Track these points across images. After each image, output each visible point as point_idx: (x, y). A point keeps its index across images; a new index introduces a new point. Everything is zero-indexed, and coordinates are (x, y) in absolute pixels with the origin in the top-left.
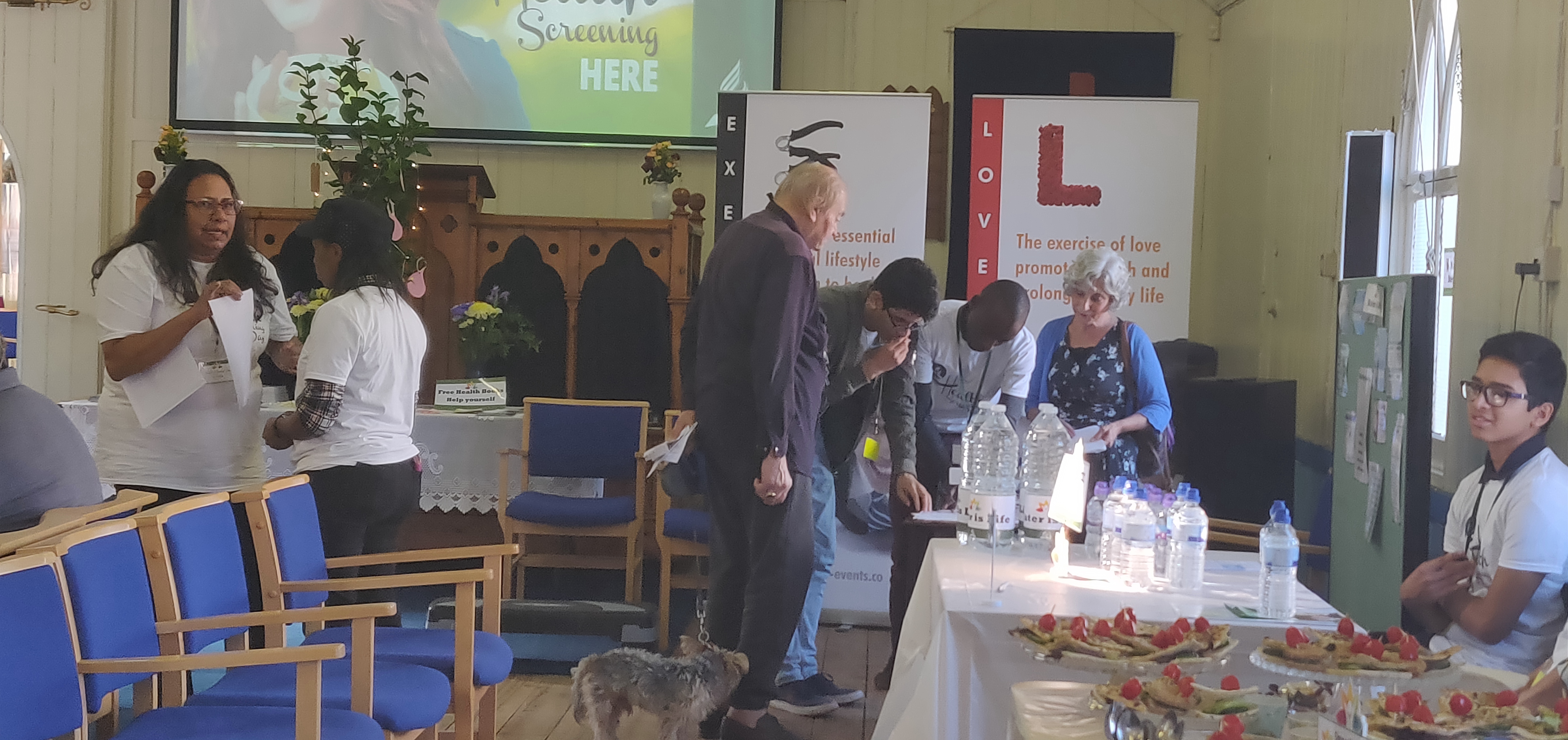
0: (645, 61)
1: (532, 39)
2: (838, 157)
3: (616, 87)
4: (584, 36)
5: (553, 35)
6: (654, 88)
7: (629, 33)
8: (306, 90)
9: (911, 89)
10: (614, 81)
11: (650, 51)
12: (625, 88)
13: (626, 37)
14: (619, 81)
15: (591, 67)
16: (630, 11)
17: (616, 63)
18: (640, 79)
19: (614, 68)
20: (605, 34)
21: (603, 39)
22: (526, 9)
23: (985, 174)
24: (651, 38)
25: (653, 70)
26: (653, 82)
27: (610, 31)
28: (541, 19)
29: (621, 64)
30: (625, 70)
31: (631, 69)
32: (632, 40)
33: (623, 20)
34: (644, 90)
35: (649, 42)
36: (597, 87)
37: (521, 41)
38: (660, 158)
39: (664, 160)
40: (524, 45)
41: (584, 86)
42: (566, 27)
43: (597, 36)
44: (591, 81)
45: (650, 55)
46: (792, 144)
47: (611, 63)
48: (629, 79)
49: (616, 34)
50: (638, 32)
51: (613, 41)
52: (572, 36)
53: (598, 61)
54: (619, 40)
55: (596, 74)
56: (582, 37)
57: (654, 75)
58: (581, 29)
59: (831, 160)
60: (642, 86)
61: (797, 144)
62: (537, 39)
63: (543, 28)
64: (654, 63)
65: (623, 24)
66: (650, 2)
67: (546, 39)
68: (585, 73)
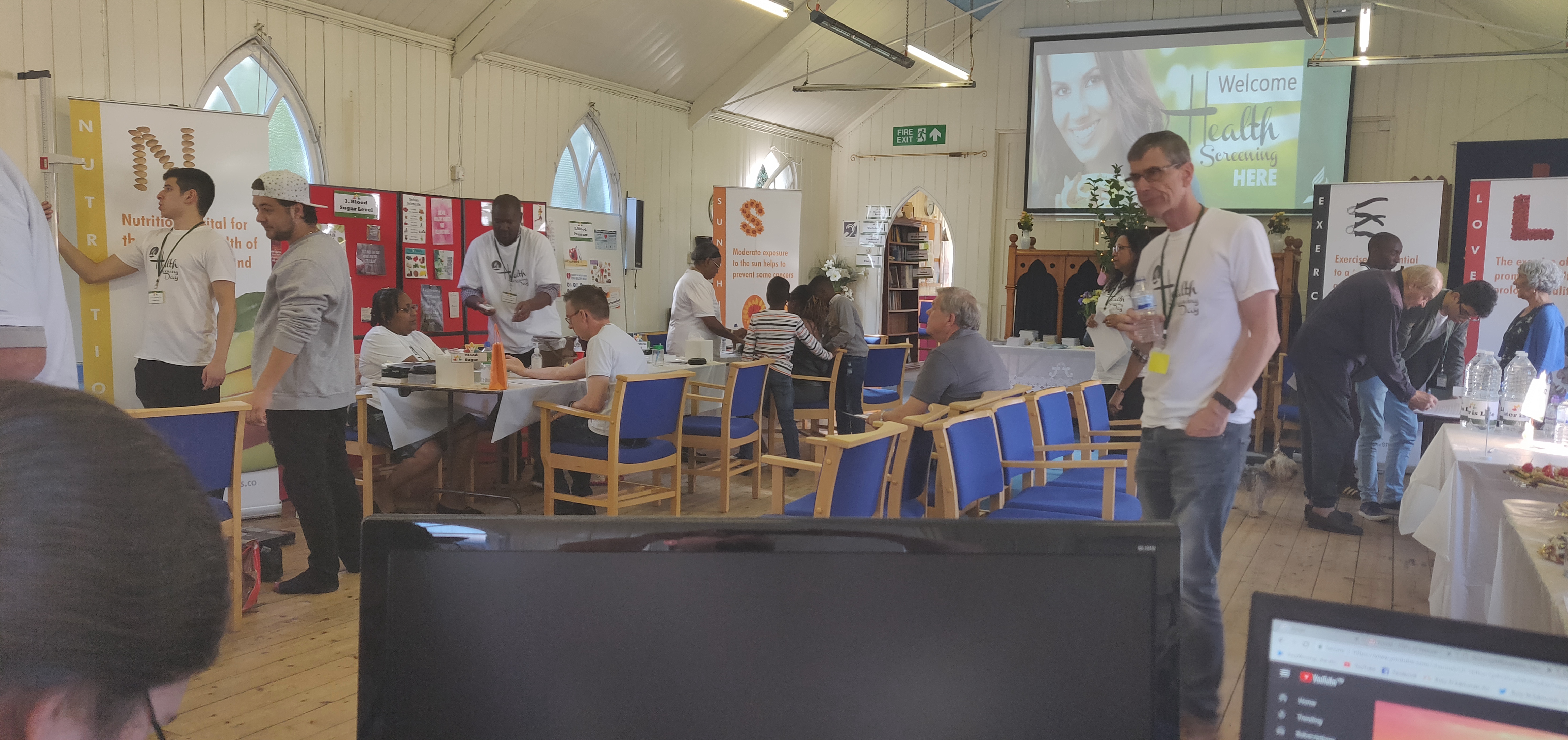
0: (1270, 170)
1: (1208, 161)
2: (1384, 217)
3: (1253, 184)
5: (1220, 158)
6: (1275, 184)
7: (1261, 155)
9: (1430, 178)
10: (1252, 181)
11: (1273, 164)
12: (1258, 184)
13: (1260, 157)
14: (1254, 181)
15: (1240, 174)
16: (1262, 143)
17: (1254, 171)
18: (1267, 179)
19: (1253, 174)
20: (1248, 156)
21: (1247, 159)
22: (1205, 146)
23: (1477, 224)
24: (1274, 156)
25: (1274, 174)
26: (1274, 180)
27: (1251, 155)
28: (1213, 150)
29: (1256, 171)
30: (1258, 175)
31: (1262, 174)
32: (1262, 159)
33: (1258, 149)
34: (1269, 185)
35: (1272, 159)
36: (1242, 184)
38: (1278, 220)
39: (1281, 222)
40: (1203, 164)
41: (1235, 184)
42: (1227, 154)
43: (1243, 158)
44: (1239, 181)
45: (1273, 166)
46: (1357, 210)
47: (1250, 172)
48: (1260, 180)
49: (1254, 156)
50: (1266, 154)
51: (1252, 160)
52: (1230, 158)
53: (1243, 171)
54: (1256, 159)
55: (1242, 178)
56: (1235, 159)
57: (1275, 177)
58: (1235, 154)
59: (1380, 219)
60: (1267, 183)
62: (1211, 161)
63: (1214, 155)
64: (1275, 170)
65: (1258, 151)
66: (1273, 138)
67: (1215, 160)
68: (1236, 177)
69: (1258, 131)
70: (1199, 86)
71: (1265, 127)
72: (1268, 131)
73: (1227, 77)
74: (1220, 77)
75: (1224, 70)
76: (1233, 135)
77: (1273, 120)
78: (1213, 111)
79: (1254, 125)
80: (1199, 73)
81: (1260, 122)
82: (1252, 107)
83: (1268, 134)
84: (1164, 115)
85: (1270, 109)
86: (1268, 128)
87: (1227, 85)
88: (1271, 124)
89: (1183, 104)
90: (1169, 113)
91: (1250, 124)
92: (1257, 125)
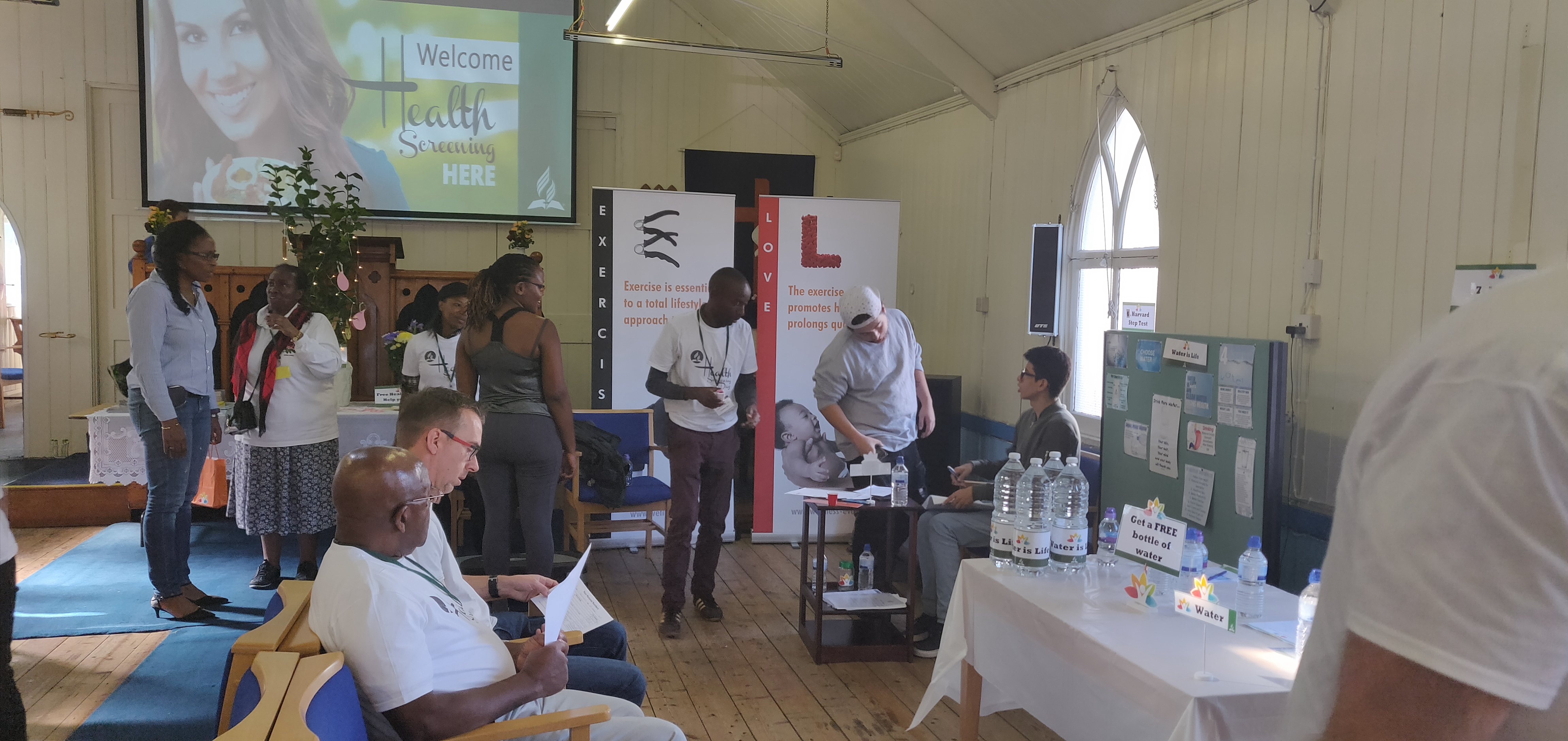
0: (486, 166)
1: (409, 151)
2: (676, 235)
3: (467, 183)
4: (445, 149)
5: (424, 148)
6: (493, 184)
7: (476, 147)
8: (275, 184)
9: (659, 187)
10: (466, 178)
11: (490, 159)
12: (474, 183)
13: (473, 150)
14: (469, 178)
15: (450, 169)
16: (475, 134)
17: (467, 167)
18: (483, 177)
19: (466, 170)
20: (459, 148)
21: (458, 151)
22: (404, 131)
23: (768, 247)
24: (490, 151)
25: (492, 171)
26: (492, 179)
27: (462, 146)
28: (415, 137)
29: (470, 167)
30: (473, 171)
31: (477, 171)
32: (477, 152)
33: (471, 139)
34: (487, 185)
35: (489, 153)
36: (454, 182)
37: (401, 151)
38: (520, 231)
39: (523, 234)
40: (403, 154)
41: (446, 182)
42: (433, 143)
43: (453, 149)
44: (450, 178)
45: (490, 162)
46: (645, 225)
47: (463, 167)
48: (476, 178)
49: (466, 148)
50: (482, 146)
51: (464, 152)
52: (437, 148)
53: (455, 166)
54: (469, 152)
55: (454, 174)
56: (443, 150)
57: (493, 175)
58: (443, 144)
59: (673, 237)
60: (484, 181)
61: (649, 225)
62: (412, 150)
63: (416, 143)
64: (492, 167)
65: (471, 142)
66: (489, 128)
67: (419, 150)
68: (446, 173)
69: (469, 117)
70: (393, 53)
71: (478, 112)
72: (482, 118)
73: (428, 45)
74: (418, 44)
75: (423, 35)
76: (439, 120)
77: (486, 105)
78: (412, 87)
79: (465, 110)
80: (392, 36)
81: (472, 106)
82: (461, 87)
83: (482, 121)
84: (348, 88)
85: (483, 91)
86: (482, 115)
87: (428, 55)
88: (485, 110)
89: (373, 74)
90: (354, 84)
91: (460, 108)
92: (469, 110)
